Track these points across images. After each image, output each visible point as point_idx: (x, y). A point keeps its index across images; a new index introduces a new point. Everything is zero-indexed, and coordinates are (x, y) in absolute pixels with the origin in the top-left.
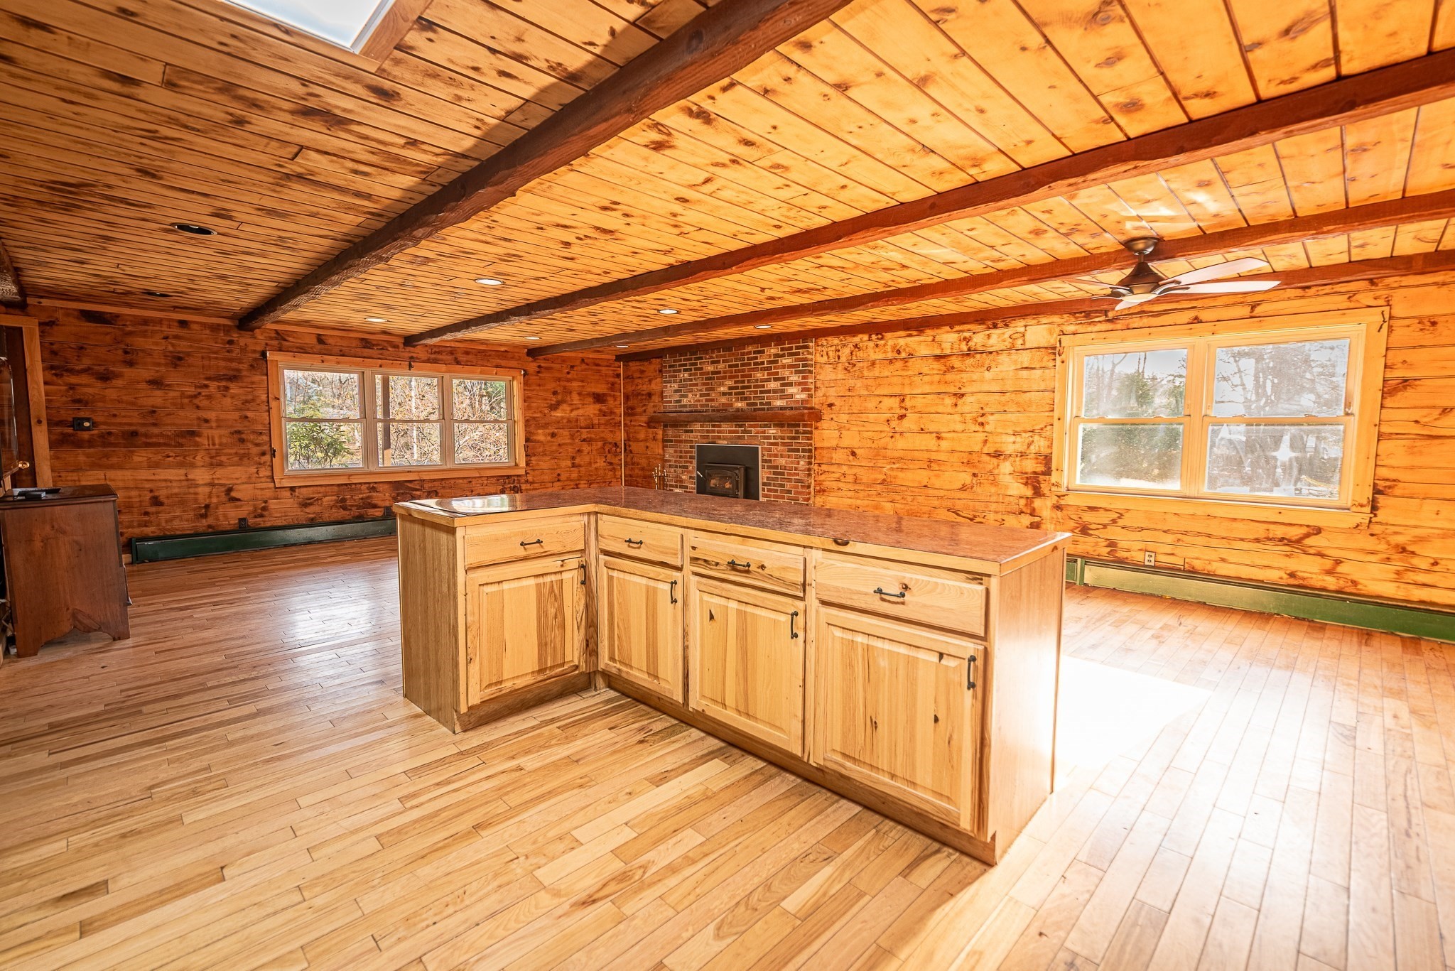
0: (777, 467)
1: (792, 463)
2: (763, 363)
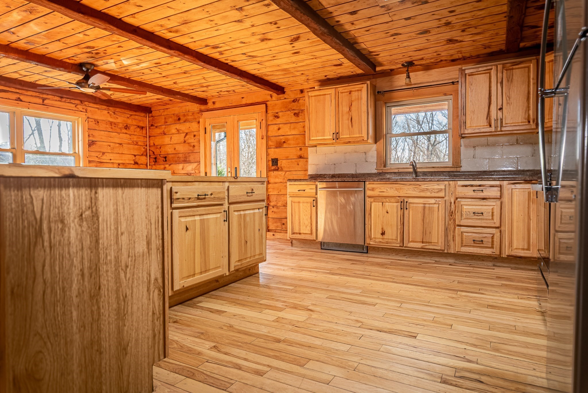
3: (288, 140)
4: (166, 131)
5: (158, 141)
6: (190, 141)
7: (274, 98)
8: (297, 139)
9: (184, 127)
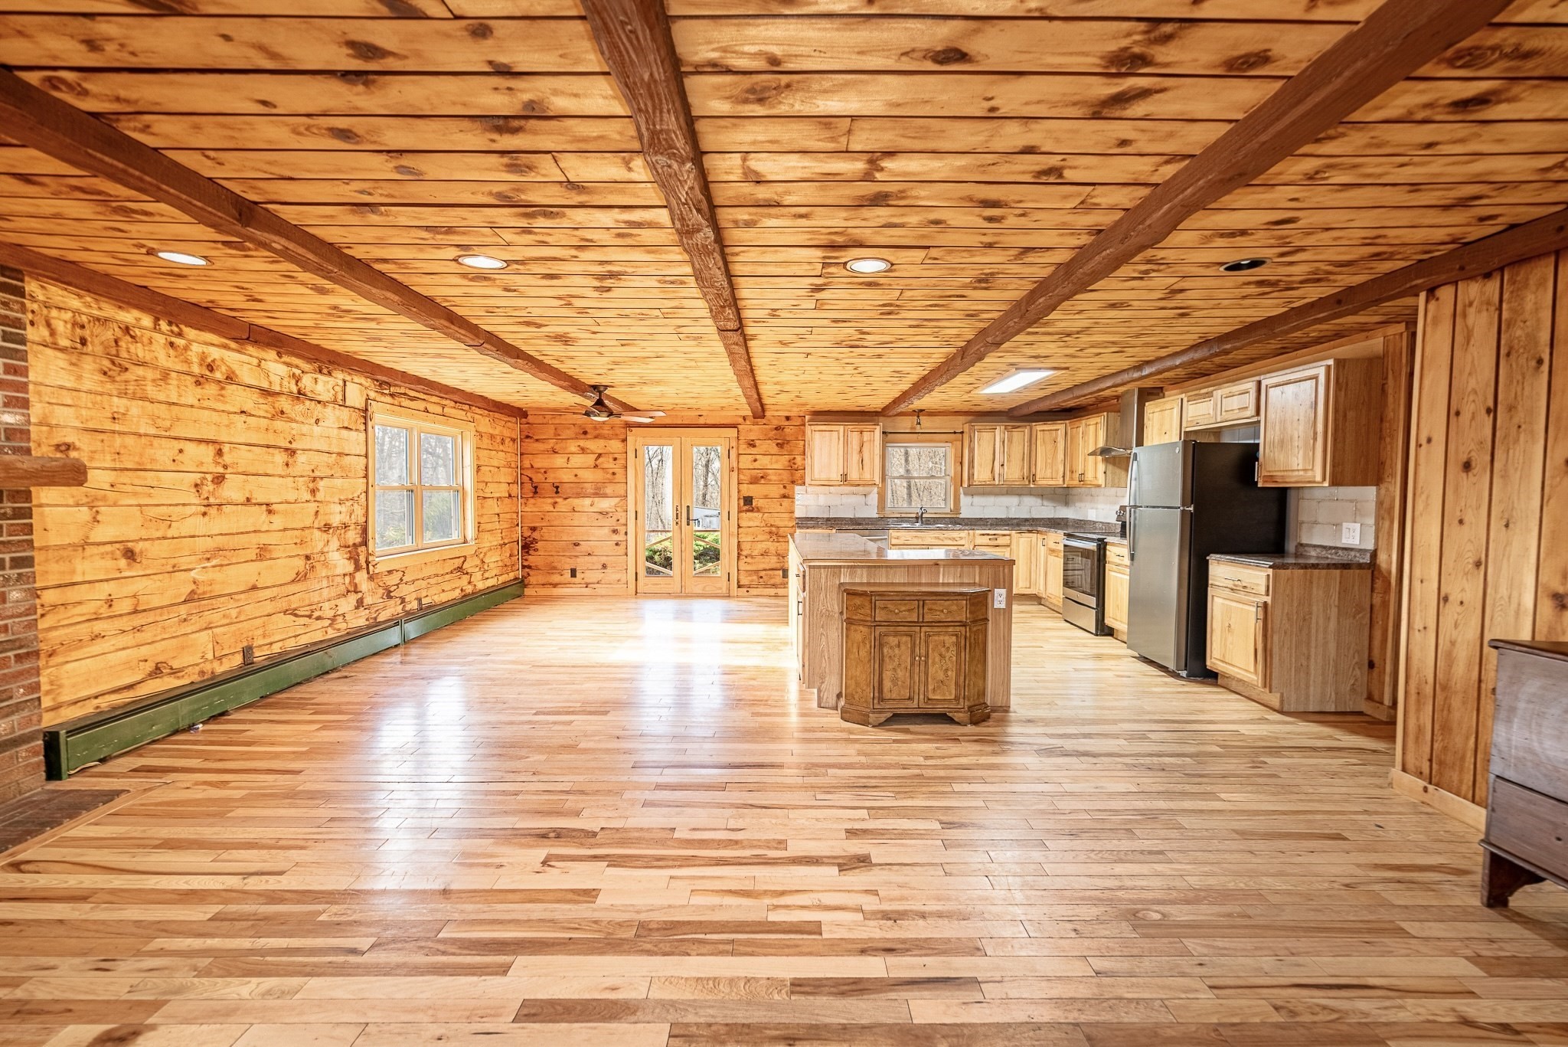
3: (768, 475)
4: (557, 447)
5: (540, 462)
6: (606, 466)
8: (780, 474)
9: (595, 445)
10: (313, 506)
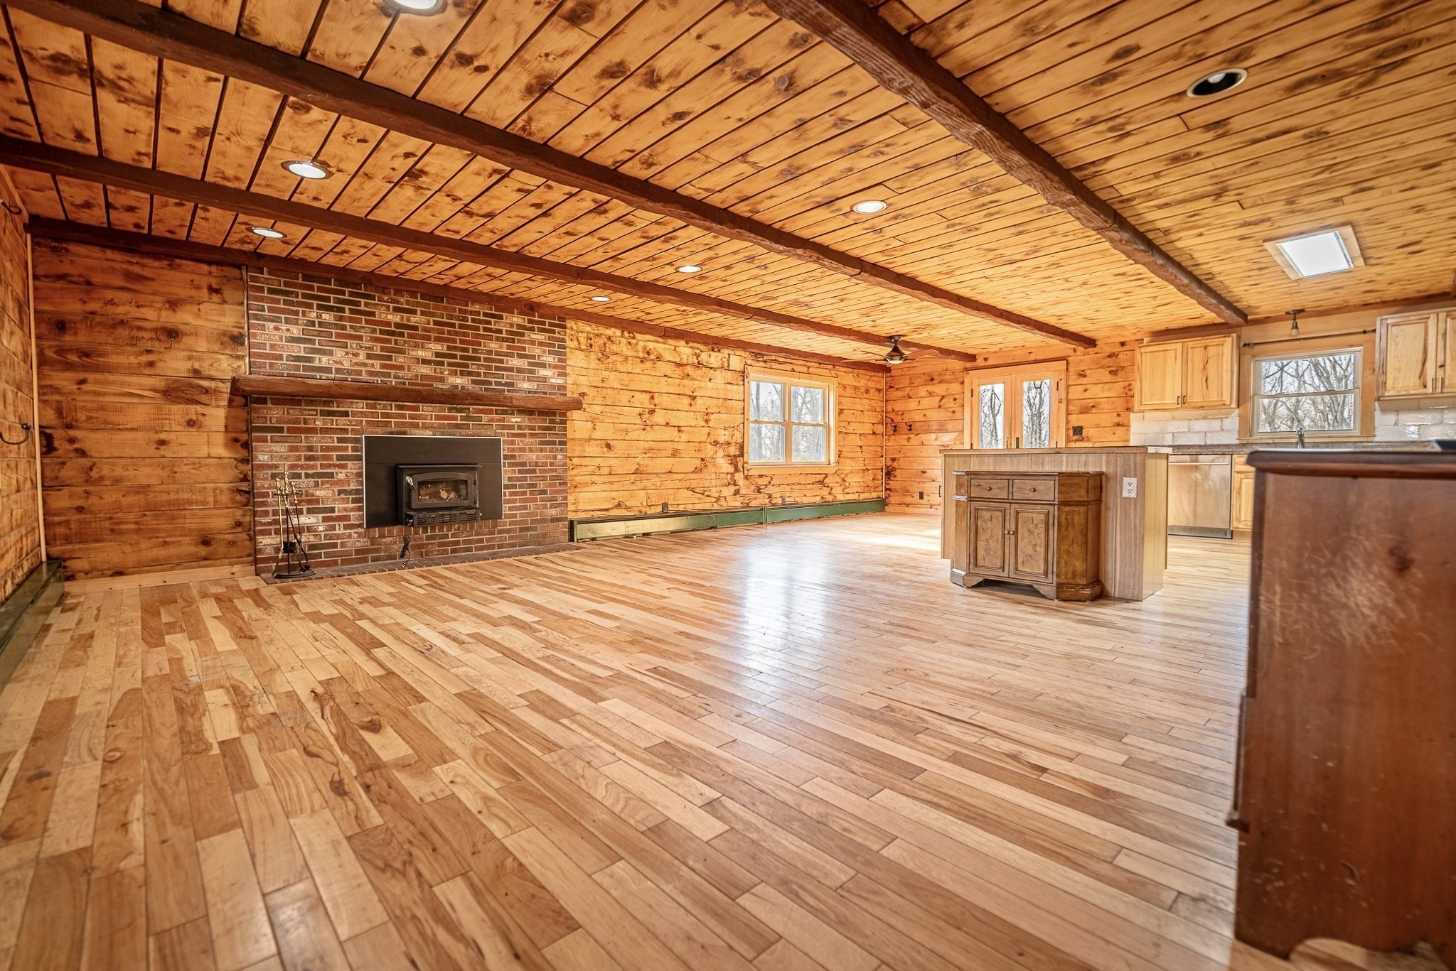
0: (524, 464)
1: (546, 457)
2: (500, 331)
3: (1099, 404)
4: (911, 394)
5: (899, 406)
6: (947, 406)
7: (1078, 353)
8: (1113, 402)
9: (939, 389)
10: (706, 430)
